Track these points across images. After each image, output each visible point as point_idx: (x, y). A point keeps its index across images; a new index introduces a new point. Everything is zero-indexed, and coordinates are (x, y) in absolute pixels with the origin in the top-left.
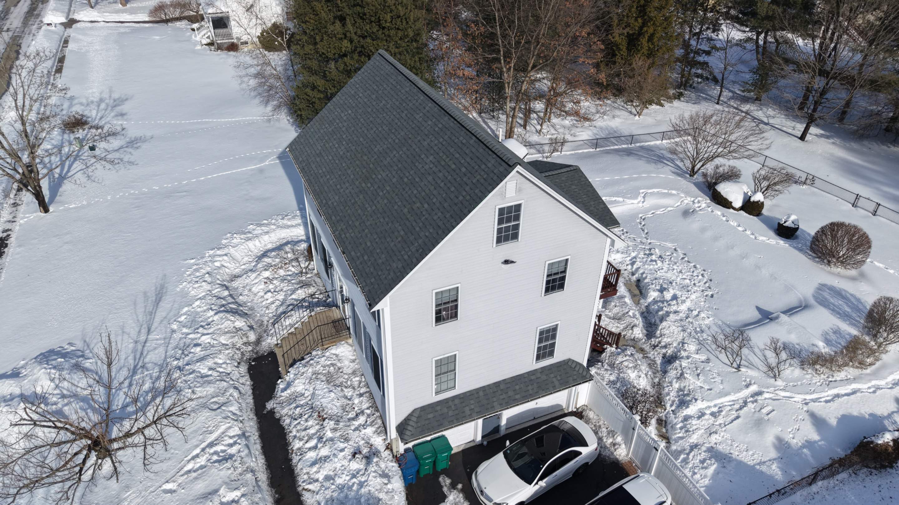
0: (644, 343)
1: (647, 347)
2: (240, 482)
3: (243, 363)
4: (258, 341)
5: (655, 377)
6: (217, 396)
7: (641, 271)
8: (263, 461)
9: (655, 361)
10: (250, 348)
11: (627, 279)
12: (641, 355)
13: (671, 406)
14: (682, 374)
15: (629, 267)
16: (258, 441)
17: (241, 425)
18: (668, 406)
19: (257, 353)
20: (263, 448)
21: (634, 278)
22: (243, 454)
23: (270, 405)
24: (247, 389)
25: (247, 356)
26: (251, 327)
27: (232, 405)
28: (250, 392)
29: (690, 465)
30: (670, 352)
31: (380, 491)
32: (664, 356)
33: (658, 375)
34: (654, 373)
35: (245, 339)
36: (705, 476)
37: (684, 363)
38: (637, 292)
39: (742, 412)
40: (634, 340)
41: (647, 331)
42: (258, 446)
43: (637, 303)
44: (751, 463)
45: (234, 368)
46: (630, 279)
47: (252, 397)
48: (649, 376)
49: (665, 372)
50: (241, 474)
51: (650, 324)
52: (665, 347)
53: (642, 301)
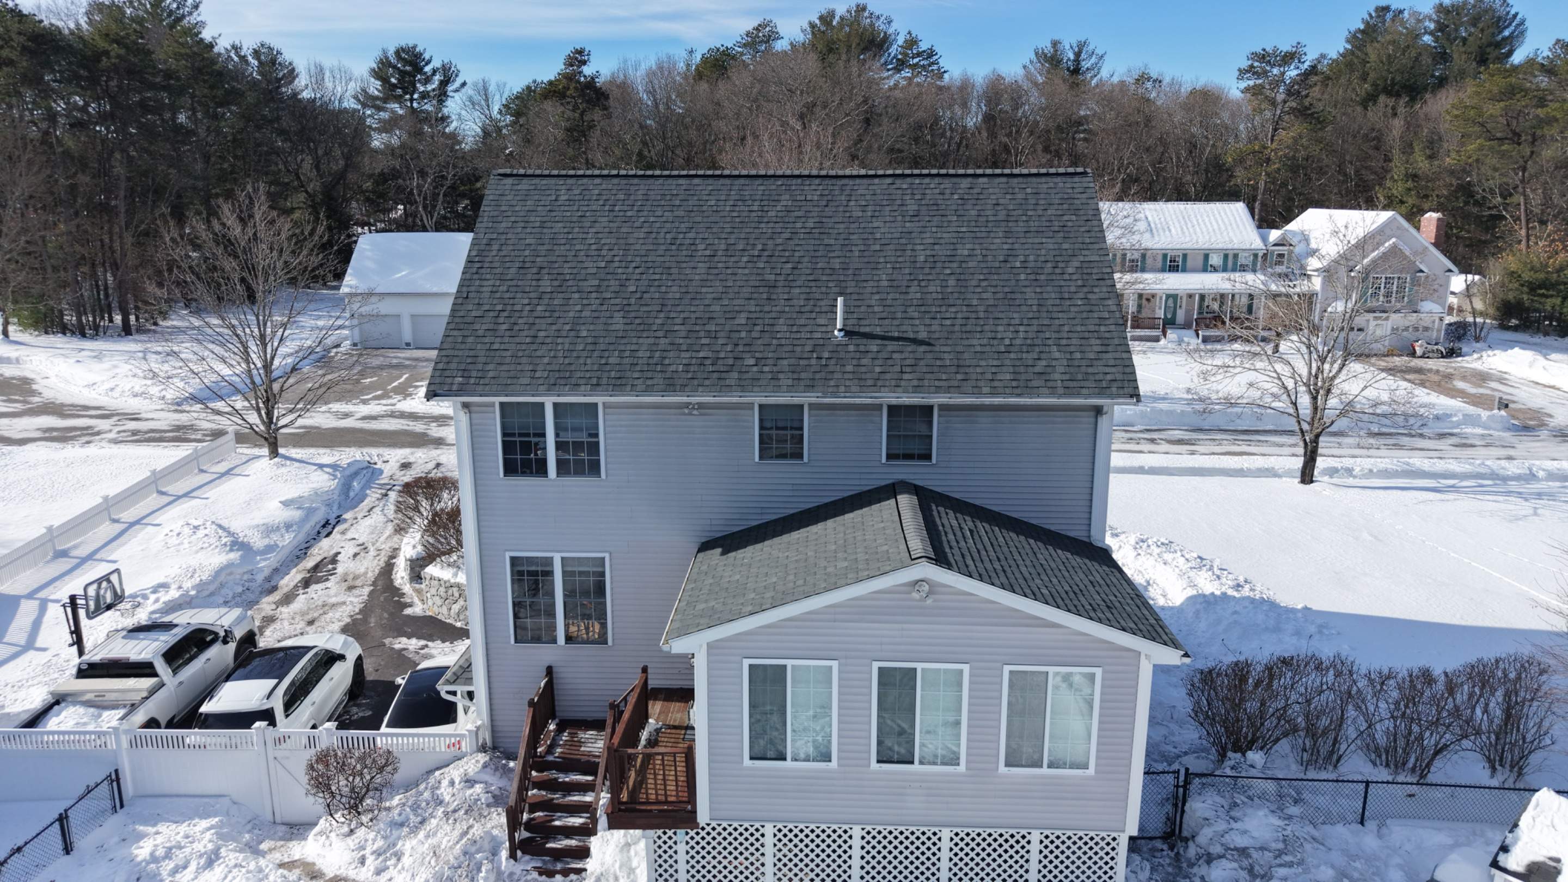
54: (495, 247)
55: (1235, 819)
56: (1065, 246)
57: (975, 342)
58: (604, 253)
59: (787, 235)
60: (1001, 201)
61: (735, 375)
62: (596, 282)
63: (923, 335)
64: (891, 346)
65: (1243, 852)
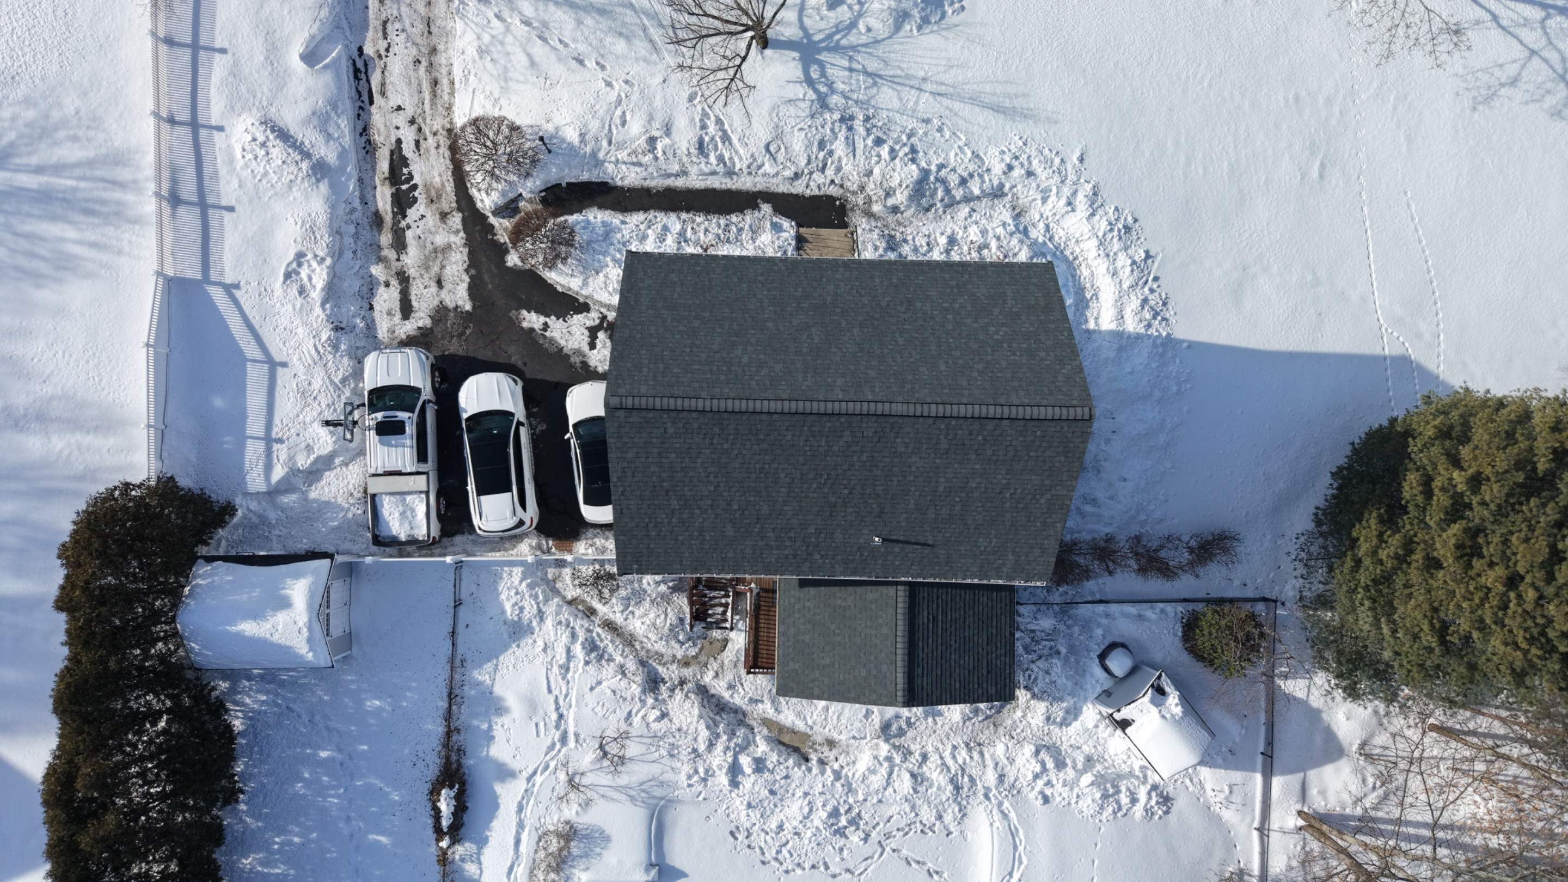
0: (695, 675)
1: (687, 672)
2: (671, 158)
3: (841, 191)
4: (869, 214)
5: (643, 648)
6: (787, 152)
7: (815, 771)
8: (697, 186)
9: (664, 665)
10: (861, 203)
11: (817, 747)
12: (679, 657)
13: (599, 635)
14: (624, 674)
15: (836, 766)
16: (723, 187)
17: (745, 171)
18: (599, 630)
19: (852, 209)
20: (714, 190)
21: (814, 757)
22: (703, 165)
23: (766, 208)
24: (799, 188)
25: (852, 198)
26: (895, 210)
27: (771, 166)
28: (794, 191)
29: (527, 596)
30: (663, 688)
31: (606, 277)
32: (663, 681)
33: (643, 653)
34: (648, 651)
35: (874, 198)
36: (508, 599)
37: (636, 689)
38: (786, 739)
39: (551, 699)
40: (706, 665)
41: (713, 696)
42: (717, 185)
43: (766, 722)
44: (501, 658)
45: (829, 179)
46: (816, 751)
47: (786, 191)
48: (645, 640)
49: (643, 663)
50: (680, 160)
51: (723, 709)
52: (673, 690)
53: (765, 731)
54: (629, 474)
55: (1036, 619)
56: (1047, 482)
57: (962, 548)
58: (711, 479)
59: (846, 467)
60: (1014, 443)
61: (808, 564)
62: (709, 502)
63: (931, 542)
64: (909, 548)
65: (1033, 631)
